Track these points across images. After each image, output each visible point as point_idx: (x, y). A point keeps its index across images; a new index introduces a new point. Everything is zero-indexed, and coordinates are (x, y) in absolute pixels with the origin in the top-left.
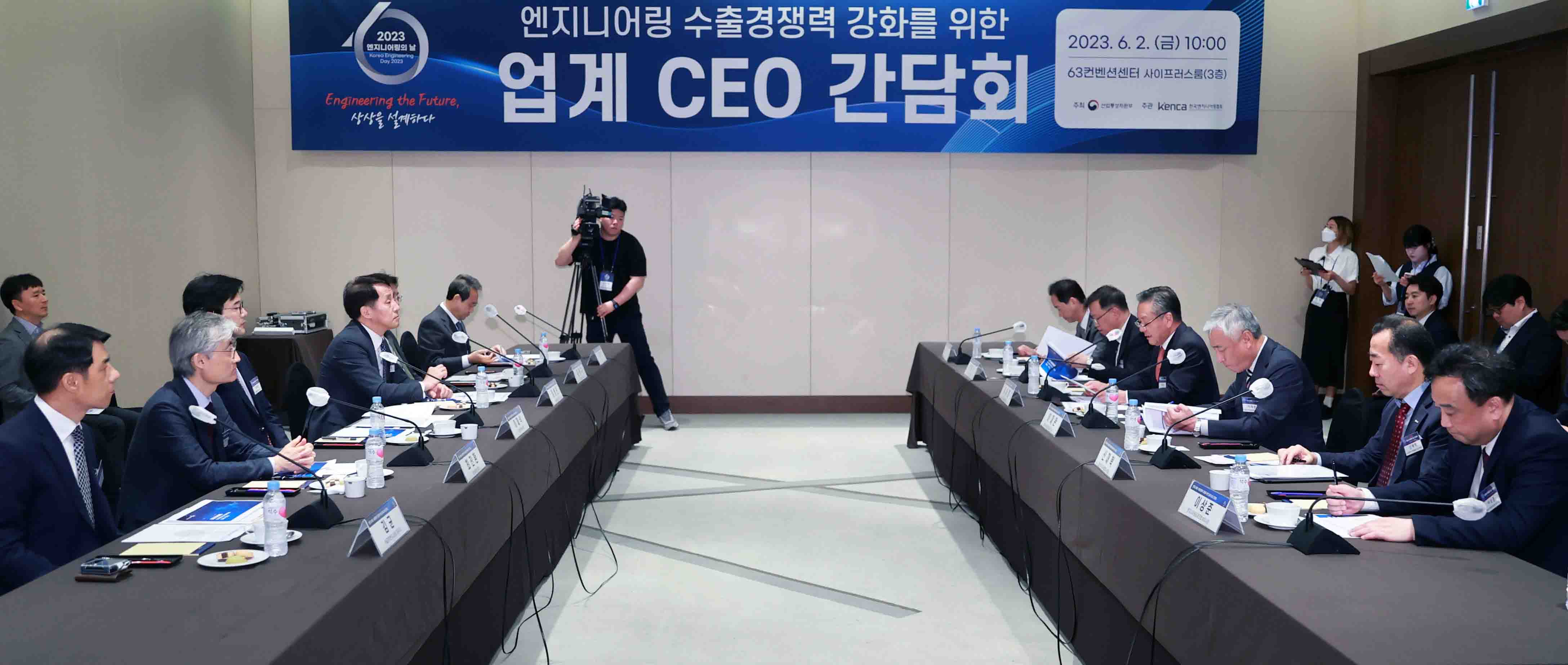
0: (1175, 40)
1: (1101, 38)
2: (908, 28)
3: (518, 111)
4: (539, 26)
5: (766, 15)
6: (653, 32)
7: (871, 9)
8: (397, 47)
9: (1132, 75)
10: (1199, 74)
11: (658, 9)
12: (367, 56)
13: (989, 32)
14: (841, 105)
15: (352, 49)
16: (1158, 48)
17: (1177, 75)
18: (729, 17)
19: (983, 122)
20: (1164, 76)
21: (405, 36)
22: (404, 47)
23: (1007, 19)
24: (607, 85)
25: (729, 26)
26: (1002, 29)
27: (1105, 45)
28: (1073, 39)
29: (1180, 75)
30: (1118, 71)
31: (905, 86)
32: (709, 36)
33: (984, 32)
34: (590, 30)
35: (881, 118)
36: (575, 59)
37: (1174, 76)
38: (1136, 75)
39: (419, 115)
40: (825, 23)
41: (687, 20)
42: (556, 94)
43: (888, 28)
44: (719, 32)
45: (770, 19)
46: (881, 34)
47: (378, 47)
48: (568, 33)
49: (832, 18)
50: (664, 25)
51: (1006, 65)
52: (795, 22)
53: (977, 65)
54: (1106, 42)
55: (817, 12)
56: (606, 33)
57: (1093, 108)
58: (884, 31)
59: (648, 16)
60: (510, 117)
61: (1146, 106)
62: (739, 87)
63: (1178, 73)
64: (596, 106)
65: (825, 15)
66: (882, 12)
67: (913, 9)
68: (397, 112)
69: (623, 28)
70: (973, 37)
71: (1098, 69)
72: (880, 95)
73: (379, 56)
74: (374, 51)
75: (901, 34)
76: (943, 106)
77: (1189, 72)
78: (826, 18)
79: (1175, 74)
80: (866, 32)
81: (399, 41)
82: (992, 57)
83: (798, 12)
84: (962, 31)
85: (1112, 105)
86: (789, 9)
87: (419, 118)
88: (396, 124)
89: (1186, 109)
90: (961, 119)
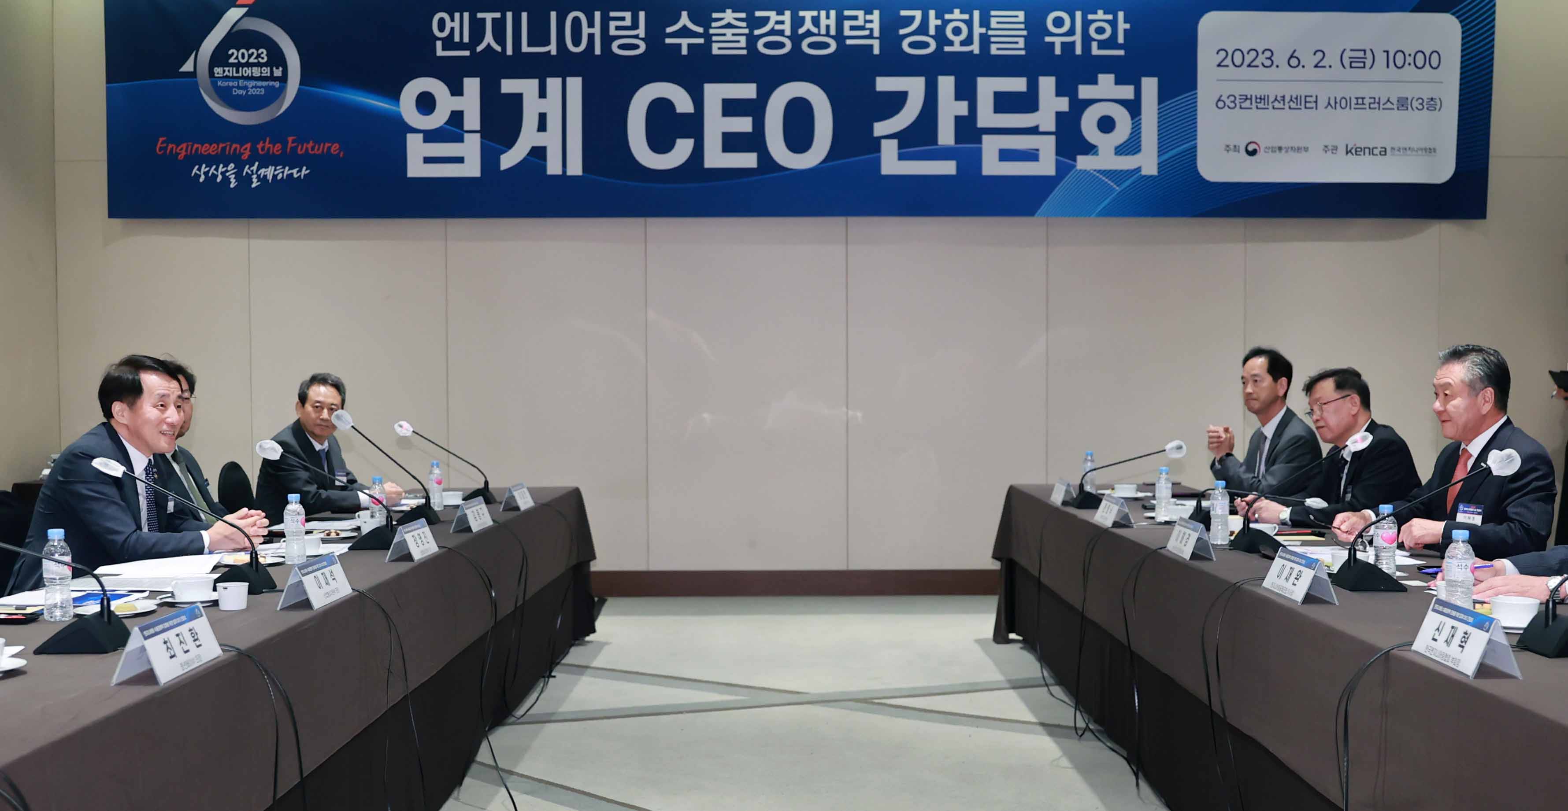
0: (1369, 55)
1: (1263, 53)
2: (985, 40)
3: (428, 160)
4: (457, 39)
5: (782, 22)
6: (621, 47)
7: (932, 13)
8: (256, 72)
9: (1308, 105)
10: (1403, 104)
11: (628, 15)
12: (214, 84)
13: (1102, 45)
14: (889, 150)
15: (193, 74)
16: (1343, 66)
17: (1372, 106)
18: (729, 26)
19: (1095, 173)
20: (1353, 106)
21: (267, 55)
22: (266, 71)
23: (1128, 26)
24: (555, 122)
25: (729, 37)
26: (1121, 40)
27: (1268, 63)
28: (1223, 54)
29: (1376, 105)
30: (1287, 99)
31: (981, 123)
32: (701, 52)
33: (1094, 45)
34: (529, 45)
35: (948, 168)
36: (508, 86)
37: (1367, 106)
38: (1314, 105)
39: (287, 168)
40: (867, 33)
41: (669, 30)
42: (481, 137)
43: (957, 40)
44: (715, 46)
45: (787, 28)
46: (947, 49)
47: (229, 71)
48: (498, 48)
49: (876, 26)
50: (637, 37)
51: (1127, 92)
52: (823, 31)
53: (1085, 92)
54: (1270, 58)
55: (855, 18)
56: (553, 48)
57: (1253, 153)
58: (951, 43)
59: (613, 24)
60: (416, 169)
61: (1329, 150)
62: (743, 124)
63: (1374, 103)
64: (538, 153)
65: (866, 21)
66: (947, 17)
67: (993, 13)
68: (257, 164)
69: (577, 42)
70: (1078, 51)
71: (1258, 96)
72: (946, 136)
73: (231, 84)
74: (223, 77)
75: (975, 48)
76: (1038, 150)
77: (1388, 101)
78: (868, 25)
79: (1370, 104)
80: (926, 45)
81: (259, 62)
82: (1106, 80)
83: (828, 17)
84: (1063, 44)
85: (1280, 148)
86: (815, 13)
87: (287, 171)
88: (255, 180)
89: (1385, 155)
90: (1063, 169)
